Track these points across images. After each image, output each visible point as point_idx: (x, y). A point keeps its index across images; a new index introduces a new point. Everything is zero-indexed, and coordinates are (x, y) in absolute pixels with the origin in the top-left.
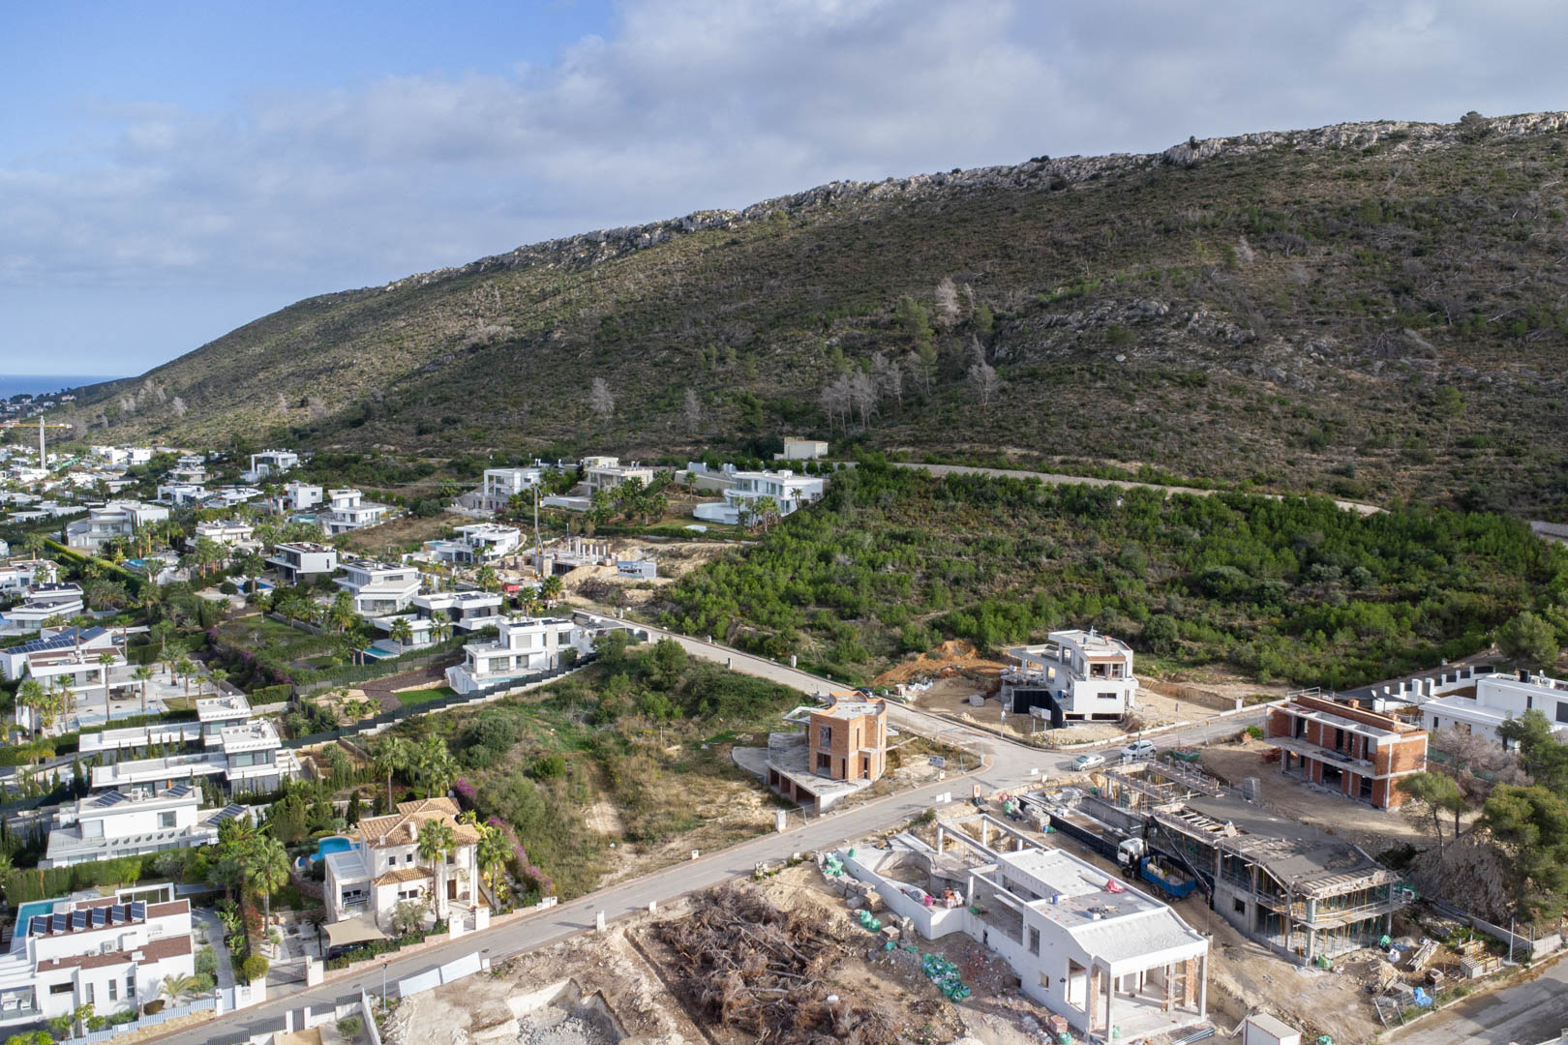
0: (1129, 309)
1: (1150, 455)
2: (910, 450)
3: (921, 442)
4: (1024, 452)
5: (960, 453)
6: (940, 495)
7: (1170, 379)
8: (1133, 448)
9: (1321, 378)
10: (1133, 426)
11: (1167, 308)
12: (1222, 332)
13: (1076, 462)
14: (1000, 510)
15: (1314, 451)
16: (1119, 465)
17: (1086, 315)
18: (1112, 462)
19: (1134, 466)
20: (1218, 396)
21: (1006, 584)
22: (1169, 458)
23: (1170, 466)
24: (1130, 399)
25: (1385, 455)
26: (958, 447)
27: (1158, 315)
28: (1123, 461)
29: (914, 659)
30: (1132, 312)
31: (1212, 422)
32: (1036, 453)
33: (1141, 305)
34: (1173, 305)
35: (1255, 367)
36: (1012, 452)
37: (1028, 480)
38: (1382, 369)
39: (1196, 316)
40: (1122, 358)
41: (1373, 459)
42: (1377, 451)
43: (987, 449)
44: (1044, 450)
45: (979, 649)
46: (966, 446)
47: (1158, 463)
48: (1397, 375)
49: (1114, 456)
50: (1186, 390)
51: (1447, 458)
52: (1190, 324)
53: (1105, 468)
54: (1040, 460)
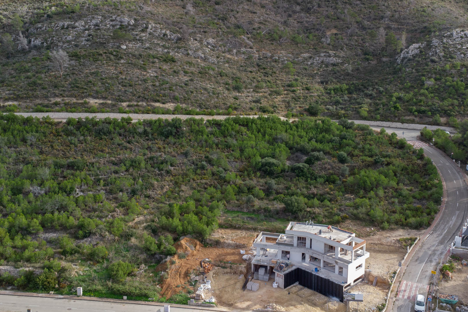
0: (112, 21)
1: (175, 99)
2: (15, 103)
3: (22, 98)
4: (101, 101)
5: (56, 104)
6: (69, 133)
7: (157, 58)
8: (164, 95)
9: (218, 57)
10: (157, 84)
11: (133, 21)
12: (165, 35)
13: (137, 105)
14: (118, 140)
15: (239, 92)
16: (161, 105)
17: (86, 23)
18: (157, 104)
19: (170, 106)
20: (185, 67)
21: (162, 188)
22: (185, 100)
23: (188, 104)
24: (143, 68)
25: (265, 92)
26: (53, 100)
27: (129, 24)
28: (163, 103)
29: (172, 263)
30: (113, 23)
31: (192, 80)
32: (110, 102)
33: (118, 18)
34: (135, 20)
35: (190, 52)
36: (93, 102)
37: (123, 119)
38: (236, 53)
39: (150, 26)
40: (124, 47)
41: (261, 94)
42: (261, 91)
43: (74, 100)
44: (113, 100)
45: (201, 242)
46: (59, 100)
47: (181, 103)
48: (243, 56)
49: (158, 101)
50: (169, 64)
51: (286, 92)
52: (148, 30)
53: (155, 108)
54: (114, 105)
